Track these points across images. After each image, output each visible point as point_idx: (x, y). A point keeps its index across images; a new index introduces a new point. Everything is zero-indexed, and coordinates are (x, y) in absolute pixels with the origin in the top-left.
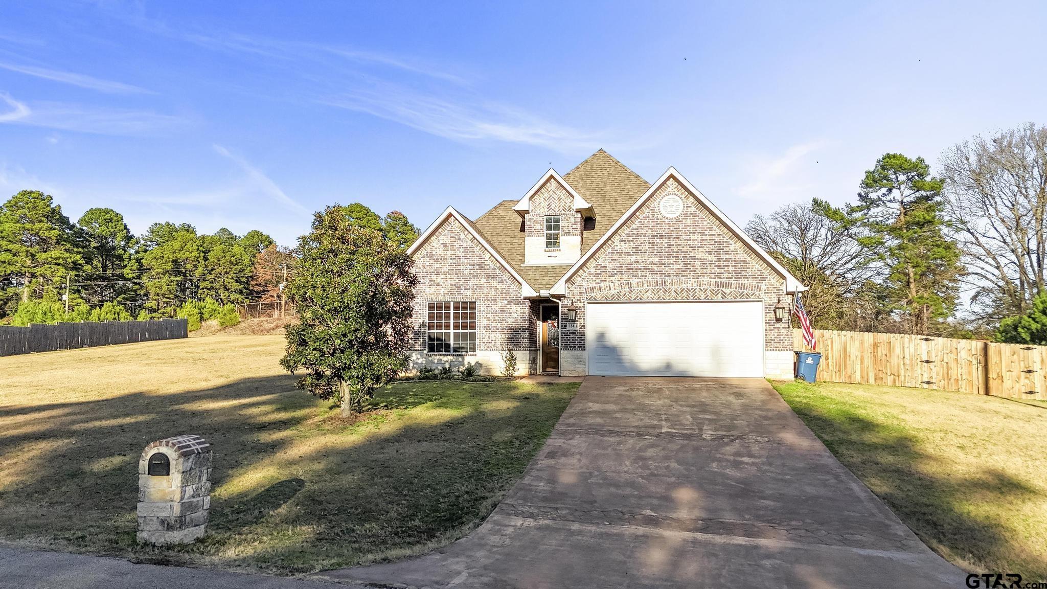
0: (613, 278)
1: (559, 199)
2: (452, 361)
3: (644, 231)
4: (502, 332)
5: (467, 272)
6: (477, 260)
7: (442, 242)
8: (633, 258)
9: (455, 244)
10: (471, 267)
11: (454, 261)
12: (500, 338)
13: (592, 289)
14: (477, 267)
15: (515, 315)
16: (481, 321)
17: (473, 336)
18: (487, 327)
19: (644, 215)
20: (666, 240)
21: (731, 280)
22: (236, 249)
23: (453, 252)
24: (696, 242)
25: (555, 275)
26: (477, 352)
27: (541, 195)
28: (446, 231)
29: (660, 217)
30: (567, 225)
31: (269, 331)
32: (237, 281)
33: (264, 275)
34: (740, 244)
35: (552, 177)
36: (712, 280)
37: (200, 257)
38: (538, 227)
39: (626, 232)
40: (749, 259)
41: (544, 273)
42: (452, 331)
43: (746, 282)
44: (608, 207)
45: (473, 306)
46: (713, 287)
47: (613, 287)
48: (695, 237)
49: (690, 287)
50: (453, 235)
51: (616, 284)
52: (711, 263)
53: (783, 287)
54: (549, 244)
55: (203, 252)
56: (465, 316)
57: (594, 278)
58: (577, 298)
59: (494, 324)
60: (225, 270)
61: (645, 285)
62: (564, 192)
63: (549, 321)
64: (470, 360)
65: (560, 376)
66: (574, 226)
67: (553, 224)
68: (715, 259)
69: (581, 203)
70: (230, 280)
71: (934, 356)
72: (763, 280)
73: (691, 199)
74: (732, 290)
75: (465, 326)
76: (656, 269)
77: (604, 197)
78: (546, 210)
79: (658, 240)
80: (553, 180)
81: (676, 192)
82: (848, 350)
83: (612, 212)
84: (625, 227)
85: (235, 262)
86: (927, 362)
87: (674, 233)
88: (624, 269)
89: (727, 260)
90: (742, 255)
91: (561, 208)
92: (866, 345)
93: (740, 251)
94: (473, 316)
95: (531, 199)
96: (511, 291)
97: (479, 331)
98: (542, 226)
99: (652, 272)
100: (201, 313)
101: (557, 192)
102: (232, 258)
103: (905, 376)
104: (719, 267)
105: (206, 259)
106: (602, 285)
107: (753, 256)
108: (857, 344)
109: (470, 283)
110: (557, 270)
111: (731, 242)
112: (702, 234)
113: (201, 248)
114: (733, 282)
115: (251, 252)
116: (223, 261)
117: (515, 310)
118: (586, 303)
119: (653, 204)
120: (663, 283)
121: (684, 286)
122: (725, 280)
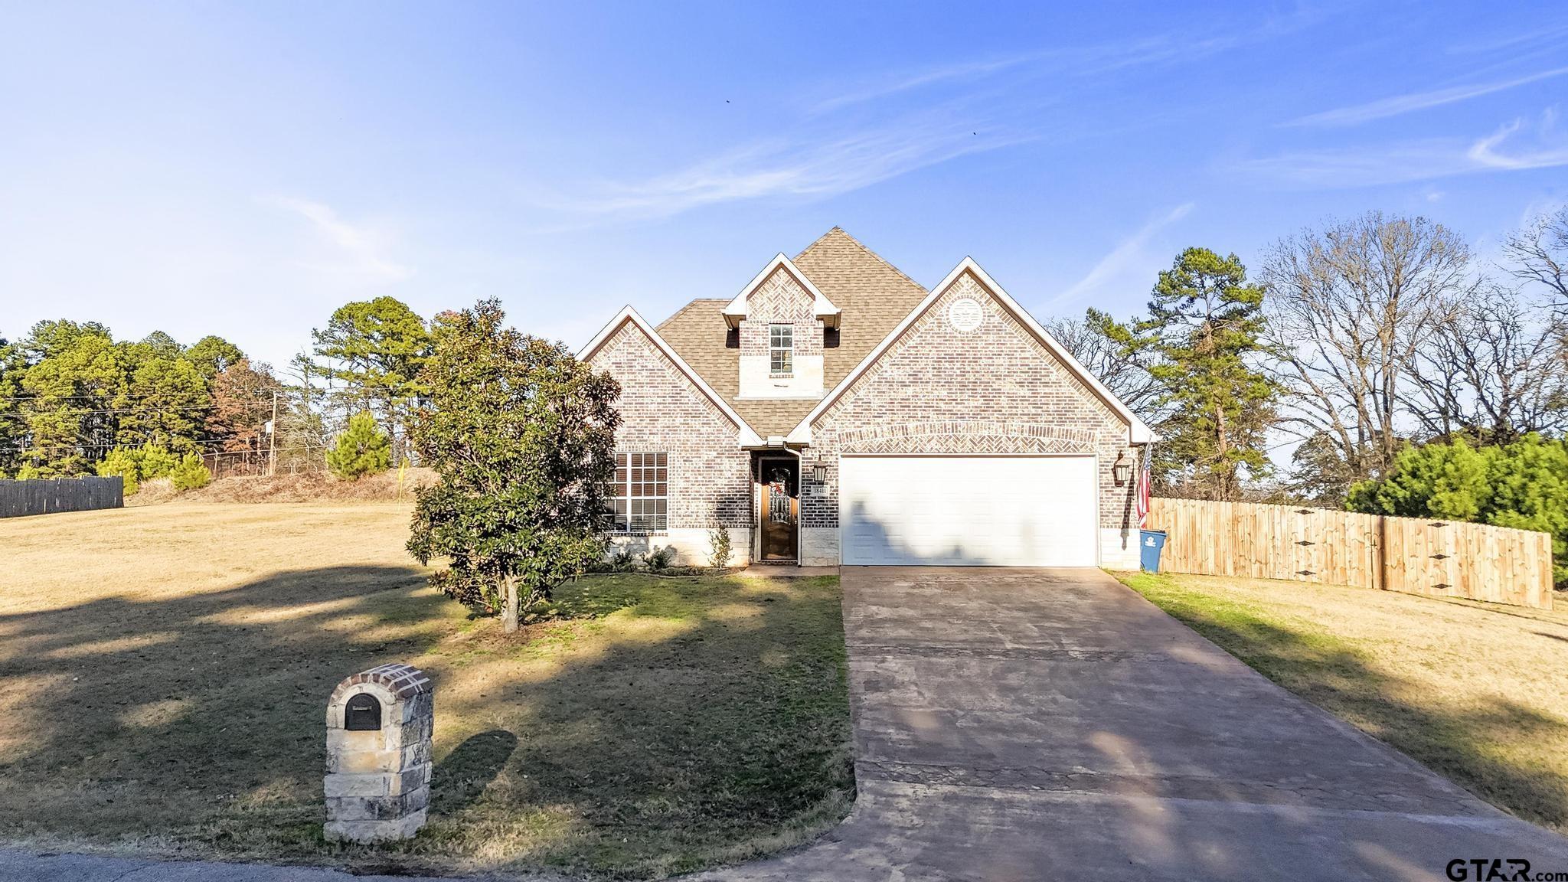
0: (880, 420)
1: (792, 300)
2: (629, 544)
3: (925, 351)
4: (708, 500)
5: (653, 407)
6: (669, 390)
7: (613, 360)
8: (910, 391)
9: (635, 363)
10: (660, 400)
11: (633, 390)
12: (704, 509)
13: (849, 435)
14: (670, 400)
15: (729, 474)
16: (675, 482)
17: (662, 506)
18: (684, 492)
19: (927, 327)
20: (958, 365)
21: (1052, 425)
22: (181, 366)
23: (631, 377)
24: (1002, 369)
25: (786, 414)
26: (669, 530)
27: (764, 293)
28: (621, 344)
29: (949, 330)
30: (803, 338)
31: (264, 496)
32: (183, 417)
33: (229, 408)
34: (1064, 372)
35: (781, 265)
36: (1025, 424)
37: (120, 376)
38: (760, 340)
39: (900, 351)
40: (1077, 394)
41: (769, 410)
42: (629, 498)
43: (1073, 427)
44: (856, 313)
45: (662, 460)
46: (1026, 435)
47: (880, 432)
48: (1001, 361)
49: (993, 433)
50: (632, 350)
51: (885, 429)
52: (1023, 399)
53: (1126, 436)
54: (776, 366)
55: (126, 369)
56: (649, 474)
57: (852, 419)
58: (826, 448)
59: (696, 488)
60: (164, 399)
61: (928, 430)
62: (799, 288)
63: (773, 483)
64: (657, 542)
65: (800, 566)
66: (815, 341)
67: (781, 339)
68: (1029, 394)
69: (824, 306)
70: (171, 416)
71: (1313, 535)
72: (1098, 424)
73: (995, 305)
74: (1053, 439)
75: (649, 490)
76: (942, 405)
77: (848, 299)
78: (772, 315)
79: (947, 364)
80: (781, 270)
81: (973, 294)
82: (1198, 526)
83: (862, 321)
84: (898, 344)
85: (180, 387)
86: (1305, 543)
87: (970, 355)
88: (897, 406)
89: (1046, 395)
90: (1068, 387)
91: (795, 313)
92: (1223, 519)
93: (1066, 383)
94: (662, 475)
95: (749, 297)
96: (722, 437)
97: (672, 499)
98: (764, 339)
99: (938, 411)
100: (139, 468)
101: (788, 289)
102: (176, 380)
103: (1275, 564)
104: (1035, 406)
105: (130, 380)
106: (864, 429)
107: (1084, 390)
108: (1211, 519)
109: (659, 425)
110: (790, 406)
111: (1052, 369)
112: (1011, 356)
113: (121, 363)
114: (1055, 428)
115: (206, 369)
116: (160, 385)
117: (728, 467)
118: (839, 457)
119: (939, 310)
120: (955, 428)
121: (985, 433)
122: (1042, 425)
